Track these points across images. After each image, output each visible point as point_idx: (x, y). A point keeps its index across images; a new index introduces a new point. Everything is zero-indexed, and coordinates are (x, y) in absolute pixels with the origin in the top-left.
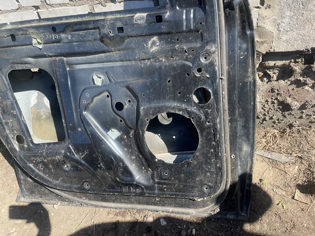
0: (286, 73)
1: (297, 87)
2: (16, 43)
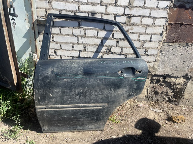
1: (161, 86)
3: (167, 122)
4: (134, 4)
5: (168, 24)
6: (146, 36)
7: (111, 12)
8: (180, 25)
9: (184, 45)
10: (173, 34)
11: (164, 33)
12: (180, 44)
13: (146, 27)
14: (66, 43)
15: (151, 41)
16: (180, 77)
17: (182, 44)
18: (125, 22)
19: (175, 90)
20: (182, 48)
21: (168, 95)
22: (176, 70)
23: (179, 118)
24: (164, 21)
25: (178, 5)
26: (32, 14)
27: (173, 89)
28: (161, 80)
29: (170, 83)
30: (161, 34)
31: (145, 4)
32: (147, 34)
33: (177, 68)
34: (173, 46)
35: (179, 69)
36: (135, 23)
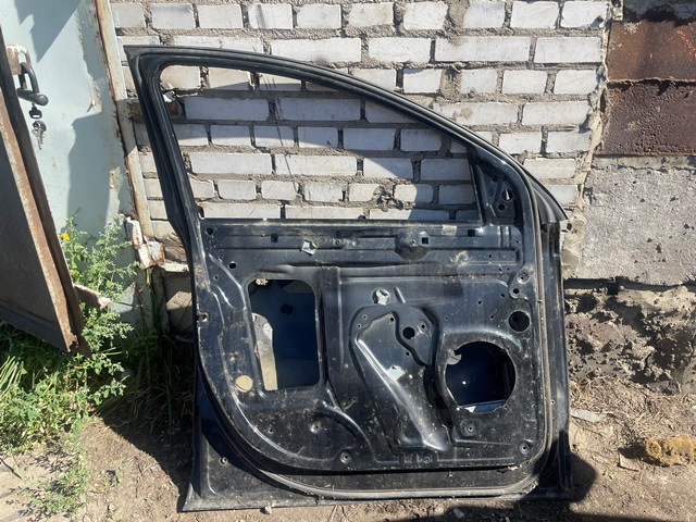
0: (587, 304)
1: (600, 322)
2: (277, 245)
3: (624, 461)
4: (465, 21)
5: (608, 85)
6: (522, 136)
7: (382, 59)
8: (656, 89)
9: (681, 163)
10: (632, 125)
11: (596, 123)
12: (664, 161)
13: (518, 103)
14: (233, 176)
15: (544, 154)
16: (676, 286)
17: (672, 159)
18: (439, 90)
19: (659, 336)
20: (675, 176)
21: (631, 357)
22: (655, 259)
23: (672, 445)
24: (591, 74)
25: (642, 10)
26: (110, 84)
27: (652, 333)
28: (600, 299)
29: (637, 309)
30: (584, 128)
31: (508, 17)
32: (529, 129)
33: (660, 252)
34: (635, 169)
35: (669, 257)
36: (478, 91)
